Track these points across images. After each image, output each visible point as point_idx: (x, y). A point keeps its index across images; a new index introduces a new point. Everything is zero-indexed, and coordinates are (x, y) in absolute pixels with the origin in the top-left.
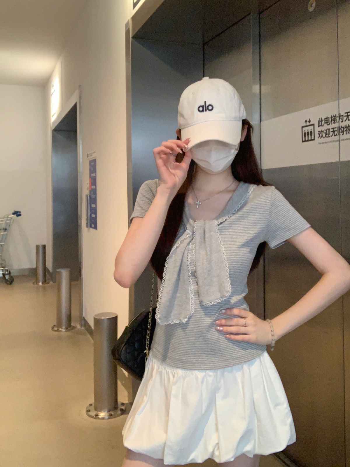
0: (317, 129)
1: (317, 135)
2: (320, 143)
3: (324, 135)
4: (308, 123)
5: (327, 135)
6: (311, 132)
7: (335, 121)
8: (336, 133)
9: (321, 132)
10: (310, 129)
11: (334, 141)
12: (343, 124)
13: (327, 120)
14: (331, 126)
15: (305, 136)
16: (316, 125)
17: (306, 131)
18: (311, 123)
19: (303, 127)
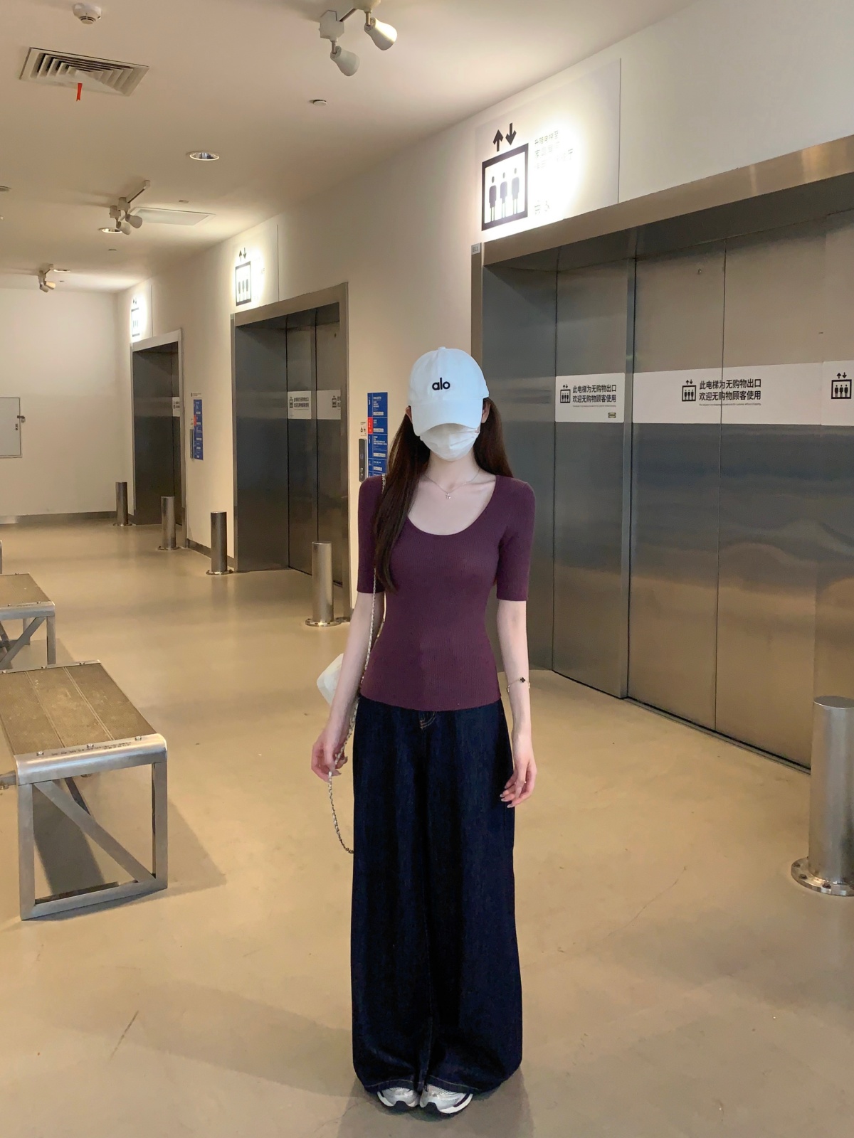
0: (699, 391)
1: (698, 397)
2: (700, 405)
3: (705, 398)
4: (689, 383)
5: (709, 398)
6: (692, 393)
7: (717, 386)
8: (717, 397)
9: (702, 394)
10: (691, 389)
11: (715, 405)
12: (725, 391)
13: (709, 384)
14: (713, 390)
15: (686, 396)
16: (698, 387)
17: (687, 392)
18: (692, 384)
19: (683, 387)
